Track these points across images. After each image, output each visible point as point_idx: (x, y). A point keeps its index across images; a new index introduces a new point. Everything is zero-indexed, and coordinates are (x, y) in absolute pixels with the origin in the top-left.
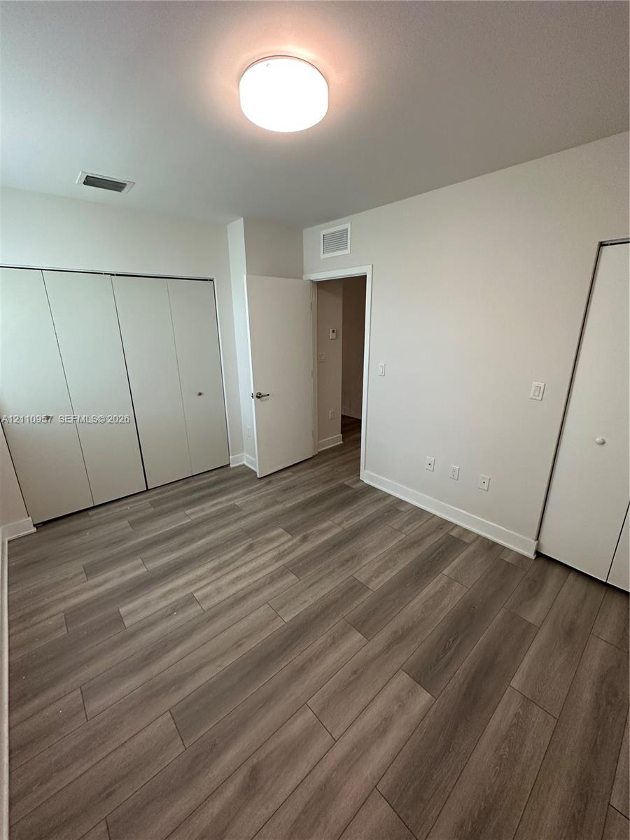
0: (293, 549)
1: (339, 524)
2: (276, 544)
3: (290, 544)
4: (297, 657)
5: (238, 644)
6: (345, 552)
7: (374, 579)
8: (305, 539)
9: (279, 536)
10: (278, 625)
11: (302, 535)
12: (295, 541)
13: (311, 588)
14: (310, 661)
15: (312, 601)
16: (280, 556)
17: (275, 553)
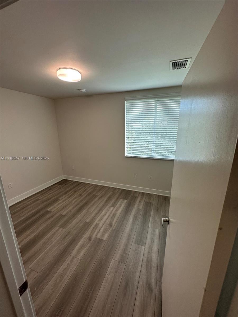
0: (93, 231)
1: (74, 258)
2: (102, 230)
3: (95, 233)
4: (79, 206)
5: (93, 204)
6: (69, 239)
7: (56, 231)
8: (90, 238)
9: (103, 235)
10: (86, 209)
11: (92, 240)
12: (94, 236)
13: (80, 220)
14: (75, 207)
15: (78, 217)
16: (97, 226)
17: (99, 227)
